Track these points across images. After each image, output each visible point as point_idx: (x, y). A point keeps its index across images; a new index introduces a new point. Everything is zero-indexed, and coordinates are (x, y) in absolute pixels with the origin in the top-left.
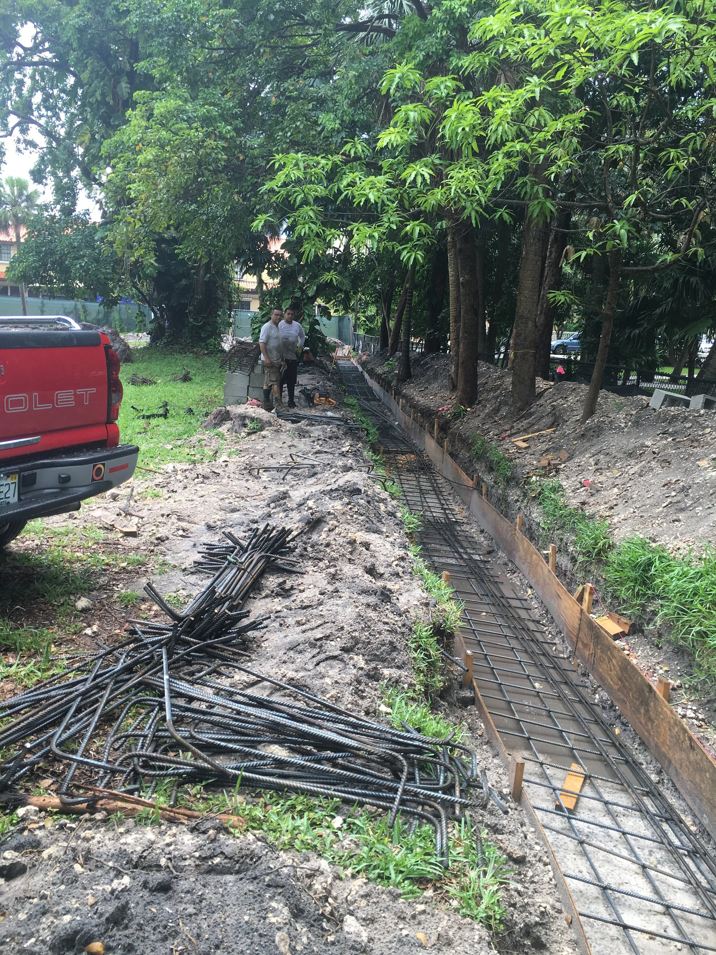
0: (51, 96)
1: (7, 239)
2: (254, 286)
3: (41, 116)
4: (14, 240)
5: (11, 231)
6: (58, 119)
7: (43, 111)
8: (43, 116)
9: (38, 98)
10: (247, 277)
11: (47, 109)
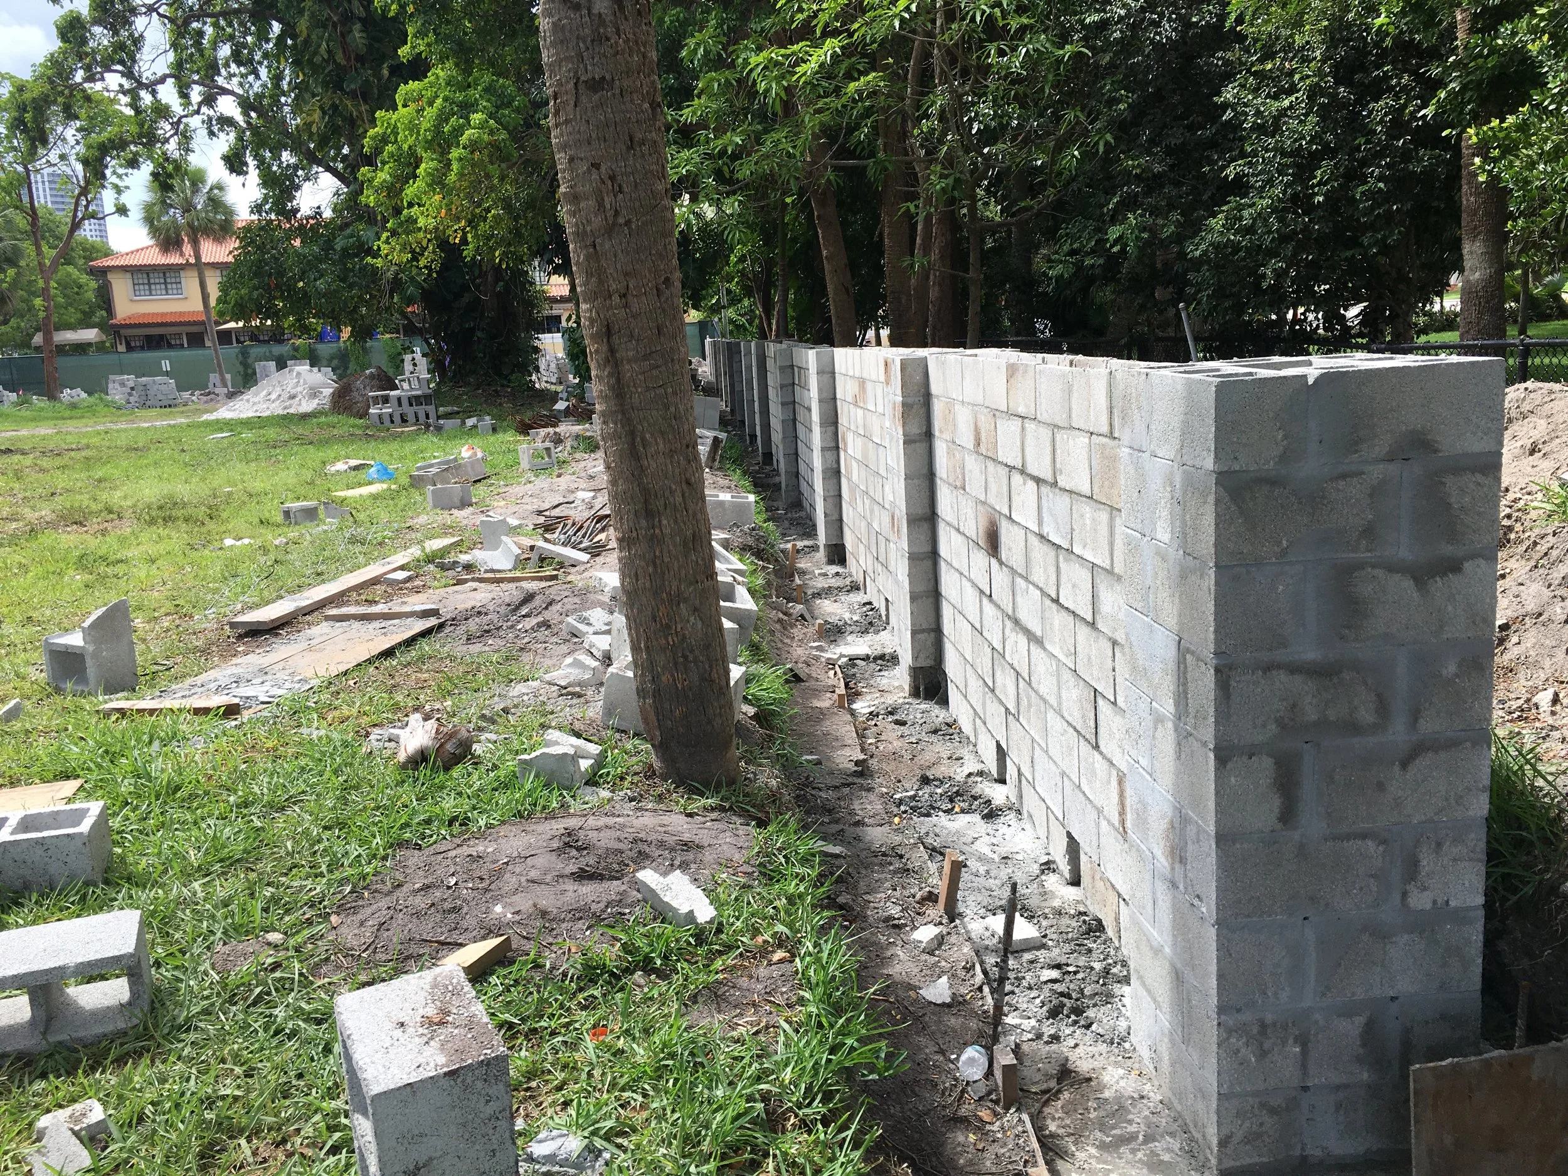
0: (245, 45)
1: (182, 261)
2: (565, 291)
3: (231, 76)
4: (192, 260)
5: (188, 249)
6: (258, 77)
7: (234, 68)
8: (234, 75)
9: (225, 51)
10: (555, 279)
11: (240, 64)
